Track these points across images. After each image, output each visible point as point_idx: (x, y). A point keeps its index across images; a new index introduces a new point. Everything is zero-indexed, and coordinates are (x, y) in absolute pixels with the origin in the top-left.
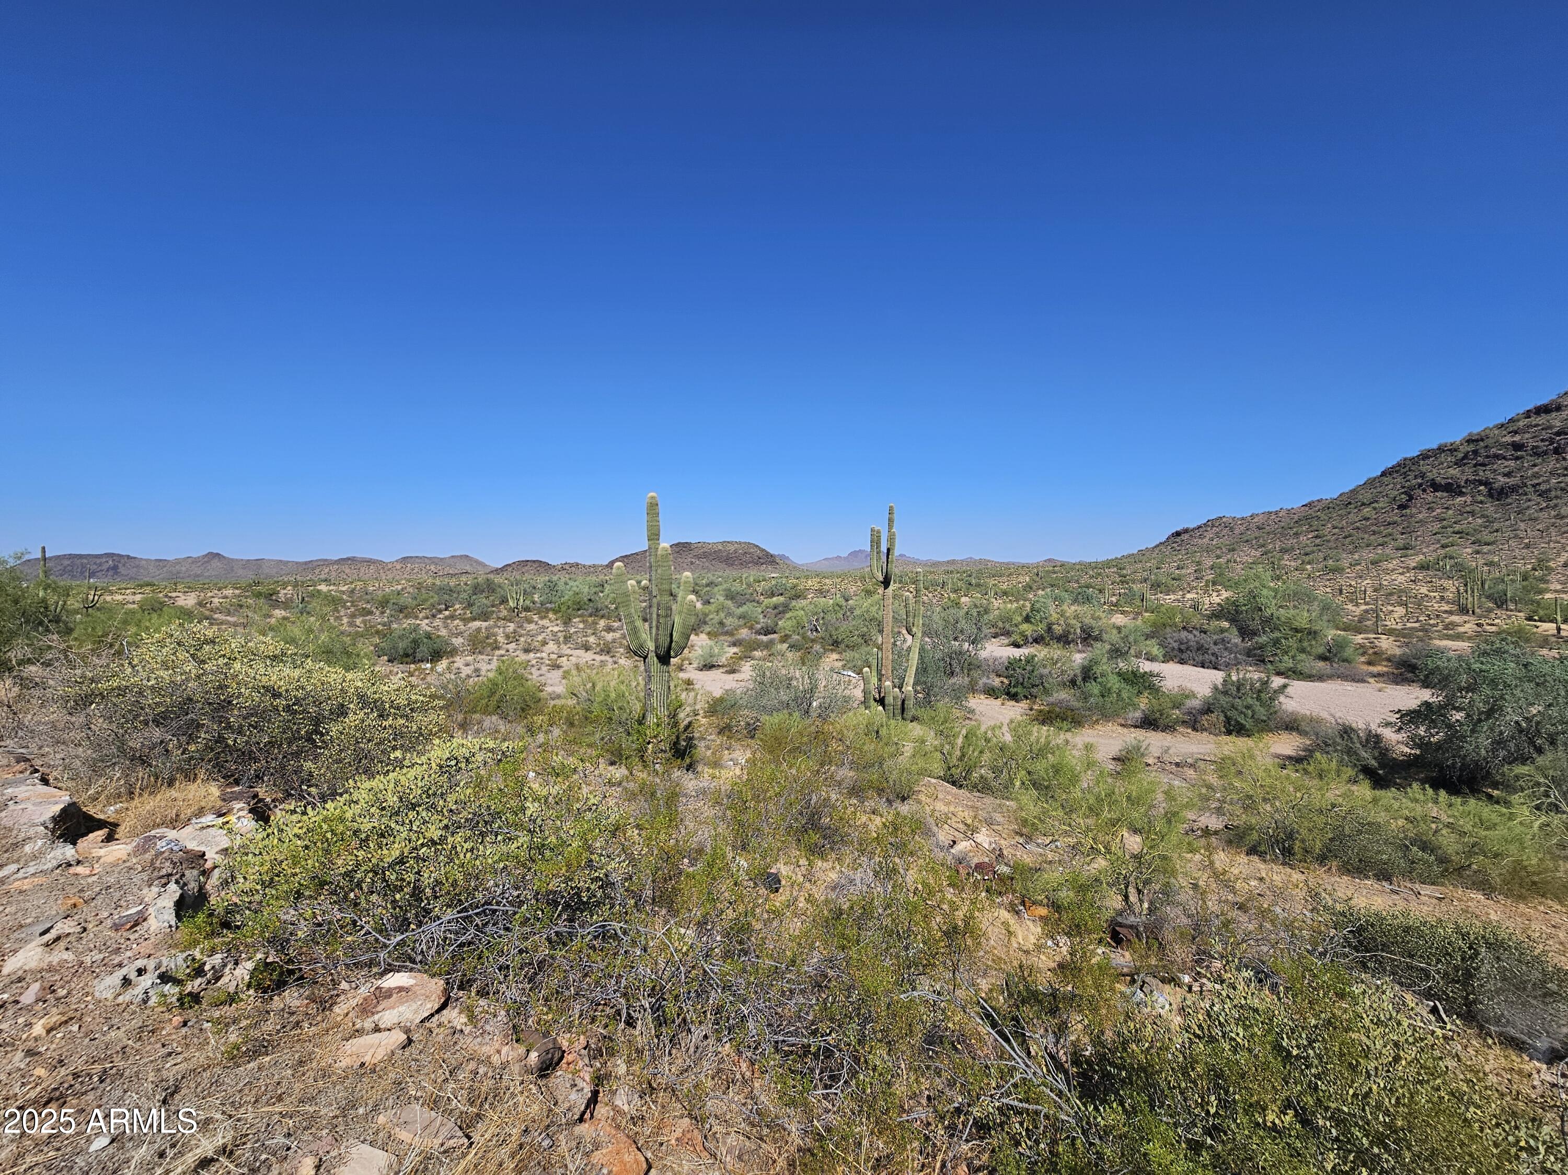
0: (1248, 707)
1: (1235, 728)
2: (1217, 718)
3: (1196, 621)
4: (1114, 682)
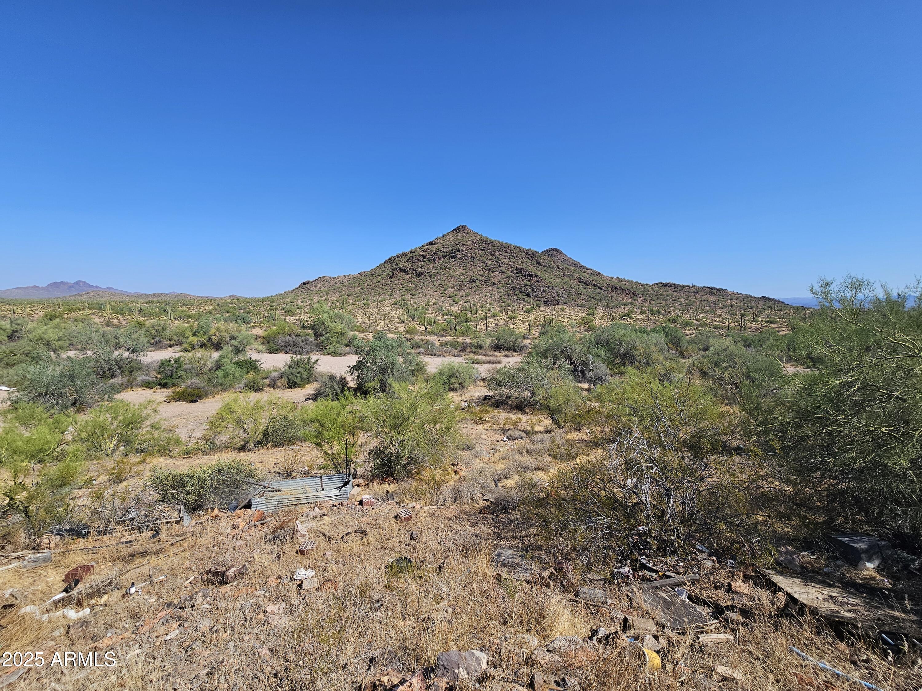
0: (298, 373)
1: (292, 385)
2: (284, 380)
3: (297, 330)
4: (231, 368)
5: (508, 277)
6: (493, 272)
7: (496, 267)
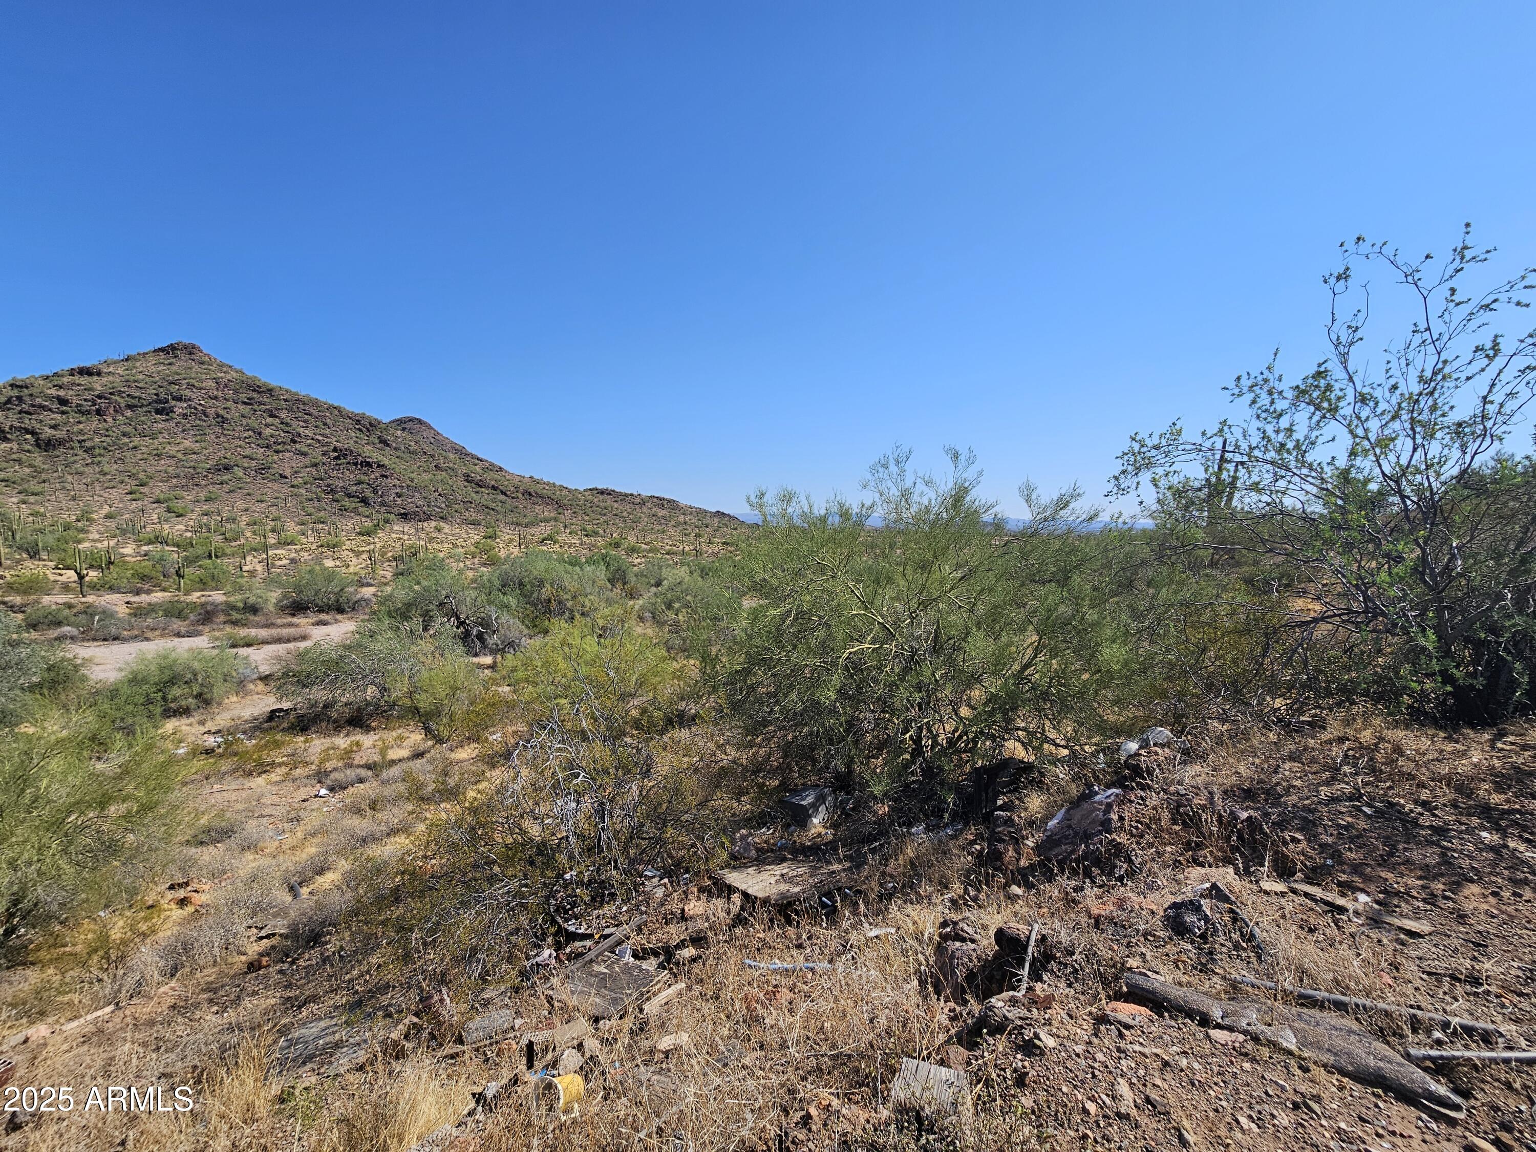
5: (315, 465)
6: (277, 452)
7: (284, 443)
